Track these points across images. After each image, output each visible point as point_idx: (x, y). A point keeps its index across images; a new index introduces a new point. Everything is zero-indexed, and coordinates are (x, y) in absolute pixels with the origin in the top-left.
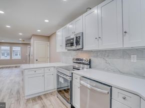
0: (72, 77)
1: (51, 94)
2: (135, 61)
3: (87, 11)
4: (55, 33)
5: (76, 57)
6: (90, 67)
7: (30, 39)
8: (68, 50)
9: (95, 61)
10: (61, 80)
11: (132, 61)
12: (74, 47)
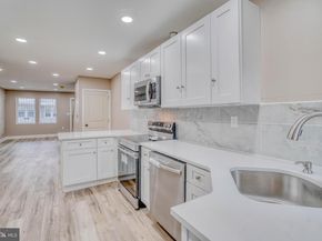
0: (139, 152)
2: (236, 125)
3: (169, 38)
4: (118, 75)
6: (175, 137)
7: (74, 84)
8: (140, 106)
11: (232, 125)
12: (146, 103)
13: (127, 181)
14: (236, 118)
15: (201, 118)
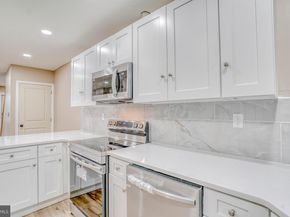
1: (57, 207)
2: (241, 126)
3: (141, 17)
5: (116, 119)
6: (148, 141)
7: (5, 74)
8: (98, 102)
9: (159, 126)
10: (82, 174)
11: (235, 125)
12: (111, 97)
13: (79, 197)
14: (241, 116)
15: (186, 116)
